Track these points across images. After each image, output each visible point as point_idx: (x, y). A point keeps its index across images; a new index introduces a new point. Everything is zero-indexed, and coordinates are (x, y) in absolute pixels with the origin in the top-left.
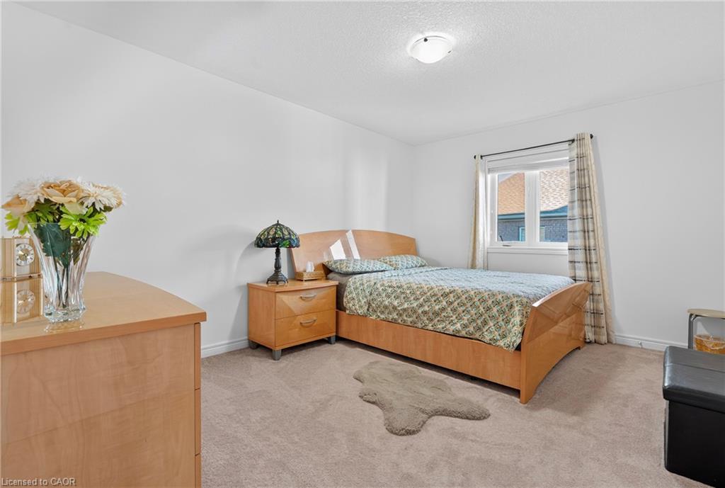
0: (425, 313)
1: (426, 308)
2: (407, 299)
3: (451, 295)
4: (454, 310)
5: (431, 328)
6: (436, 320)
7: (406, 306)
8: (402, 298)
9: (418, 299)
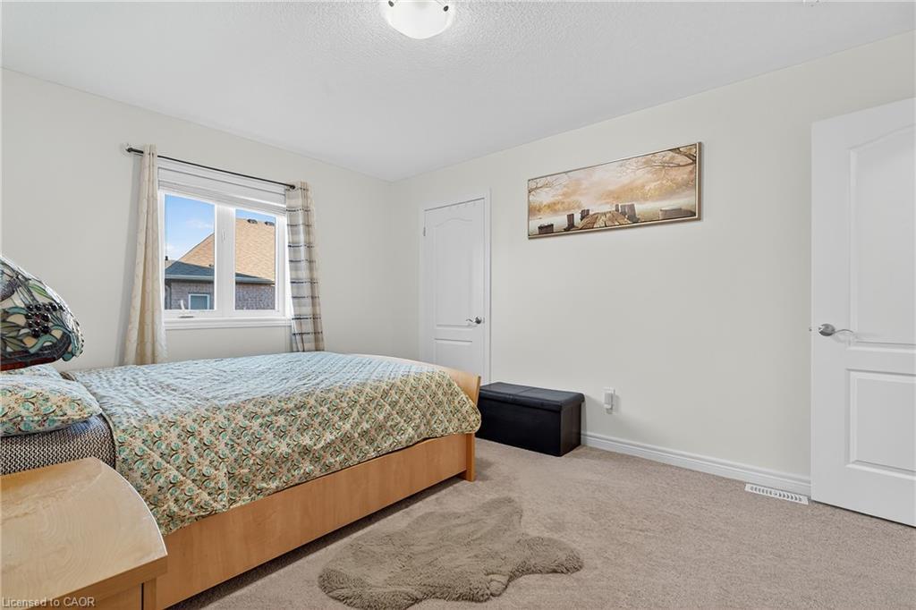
0: (364, 434)
1: (366, 426)
2: (326, 424)
3: (393, 392)
4: (400, 413)
5: (373, 454)
6: (379, 438)
7: (329, 437)
8: (316, 425)
9: (347, 416)
